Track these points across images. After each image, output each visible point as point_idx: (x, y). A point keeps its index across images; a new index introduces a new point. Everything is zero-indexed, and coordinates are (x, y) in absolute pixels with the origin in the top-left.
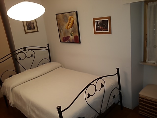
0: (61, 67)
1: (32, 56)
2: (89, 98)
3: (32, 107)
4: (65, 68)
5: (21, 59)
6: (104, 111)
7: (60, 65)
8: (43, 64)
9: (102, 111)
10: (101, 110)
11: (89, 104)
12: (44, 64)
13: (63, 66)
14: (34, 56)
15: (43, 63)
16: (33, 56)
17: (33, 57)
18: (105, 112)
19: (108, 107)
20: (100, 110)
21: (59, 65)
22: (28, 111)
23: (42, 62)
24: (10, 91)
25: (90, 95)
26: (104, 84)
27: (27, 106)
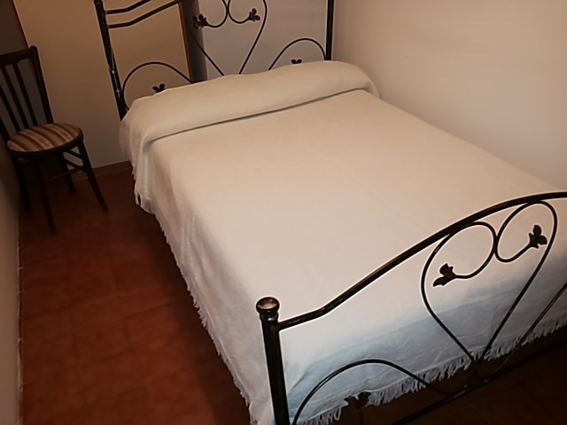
0: (366, 89)
1: (253, 16)
2: (443, 284)
3: (195, 241)
4: (381, 98)
5: (207, 24)
6: (503, 352)
7: (363, 79)
8: (294, 62)
9: (492, 350)
10: (493, 344)
11: (435, 313)
12: (300, 61)
13: (375, 88)
14: (262, 20)
15: (297, 60)
16: (258, 18)
17: (257, 21)
18: (506, 355)
19: (530, 338)
20: (486, 345)
21: (359, 77)
22: (182, 248)
23: (293, 52)
24: (141, 149)
25: (454, 271)
26: (546, 233)
27: (183, 230)
